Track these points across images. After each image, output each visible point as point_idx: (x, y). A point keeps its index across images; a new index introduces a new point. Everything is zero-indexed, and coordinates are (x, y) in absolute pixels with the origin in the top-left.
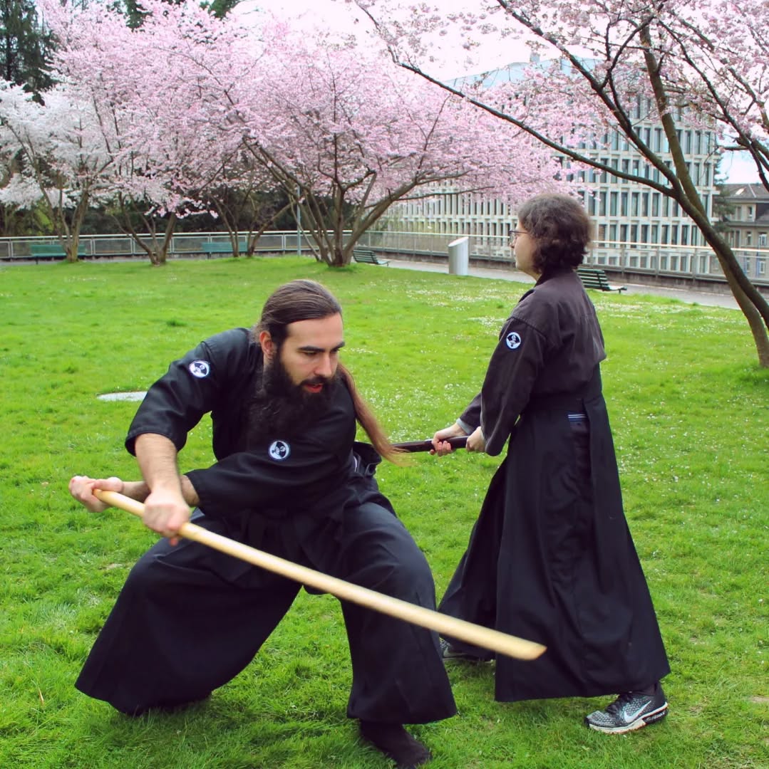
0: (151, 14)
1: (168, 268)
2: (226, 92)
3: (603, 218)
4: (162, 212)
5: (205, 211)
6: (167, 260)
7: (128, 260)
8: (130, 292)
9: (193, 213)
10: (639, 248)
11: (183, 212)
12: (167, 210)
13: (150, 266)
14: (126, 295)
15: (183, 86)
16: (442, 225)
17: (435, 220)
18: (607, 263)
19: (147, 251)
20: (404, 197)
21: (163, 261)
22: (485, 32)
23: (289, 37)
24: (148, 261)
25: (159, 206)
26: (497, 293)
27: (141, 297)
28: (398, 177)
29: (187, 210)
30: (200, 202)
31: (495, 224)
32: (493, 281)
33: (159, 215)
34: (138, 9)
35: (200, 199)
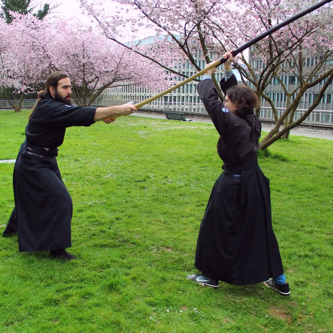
0: (15, 18)
1: (21, 113)
2: (43, 47)
3: (183, 94)
4: (19, 92)
5: (35, 92)
6: (21, 110)
7: (6, 110)
8: (7, 122)
9: (31, 92)
10: (196, 105)
11: (27, 92)
12: (21, 91)
13: (14, 112)
14: (5, 123)
15: (27, 45)
16: (123, 97)
17: (121, 95)
18: (185, 111)
19: (13, 106)
20: (109, 86)
21: (19, 110)
22: (140, 26)
23: (66, 27)
24: (13, 110)
25: (18, 90)
26: (144, 122)
27: (11, 124)
28: (107, 79)
29: (28, 91)
30: (33, 88)
31: (143, 96)
32: (143, 117)
33: (18, 93)
34: (10, 16)
35: (33, 87)
